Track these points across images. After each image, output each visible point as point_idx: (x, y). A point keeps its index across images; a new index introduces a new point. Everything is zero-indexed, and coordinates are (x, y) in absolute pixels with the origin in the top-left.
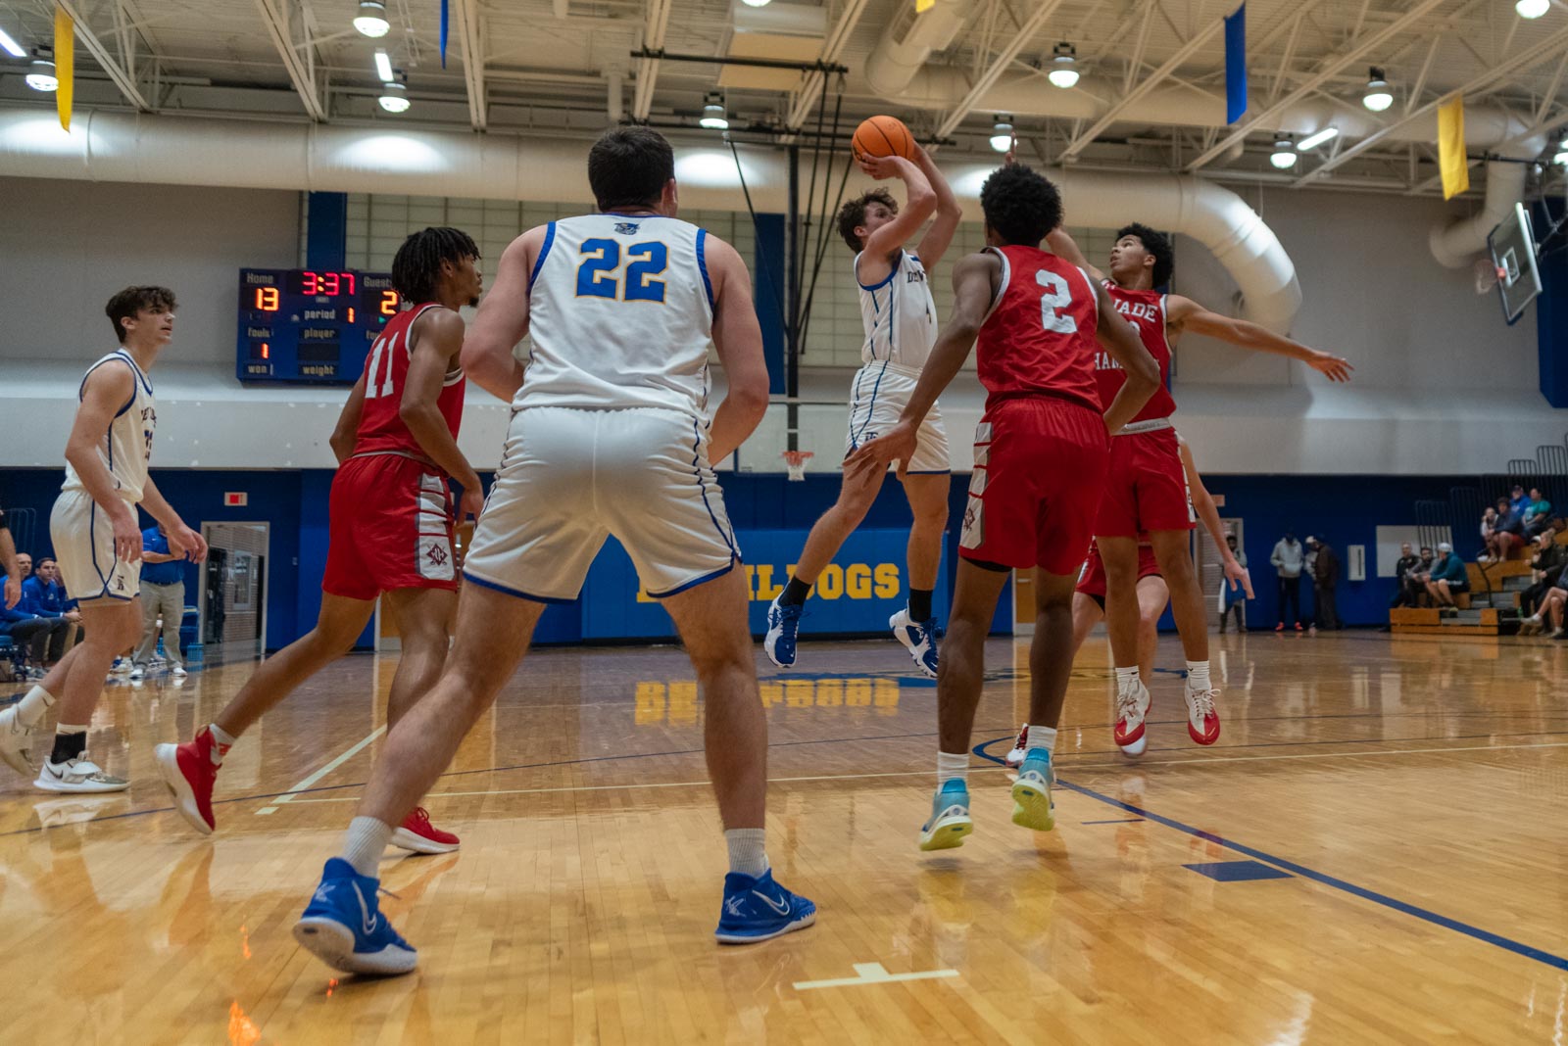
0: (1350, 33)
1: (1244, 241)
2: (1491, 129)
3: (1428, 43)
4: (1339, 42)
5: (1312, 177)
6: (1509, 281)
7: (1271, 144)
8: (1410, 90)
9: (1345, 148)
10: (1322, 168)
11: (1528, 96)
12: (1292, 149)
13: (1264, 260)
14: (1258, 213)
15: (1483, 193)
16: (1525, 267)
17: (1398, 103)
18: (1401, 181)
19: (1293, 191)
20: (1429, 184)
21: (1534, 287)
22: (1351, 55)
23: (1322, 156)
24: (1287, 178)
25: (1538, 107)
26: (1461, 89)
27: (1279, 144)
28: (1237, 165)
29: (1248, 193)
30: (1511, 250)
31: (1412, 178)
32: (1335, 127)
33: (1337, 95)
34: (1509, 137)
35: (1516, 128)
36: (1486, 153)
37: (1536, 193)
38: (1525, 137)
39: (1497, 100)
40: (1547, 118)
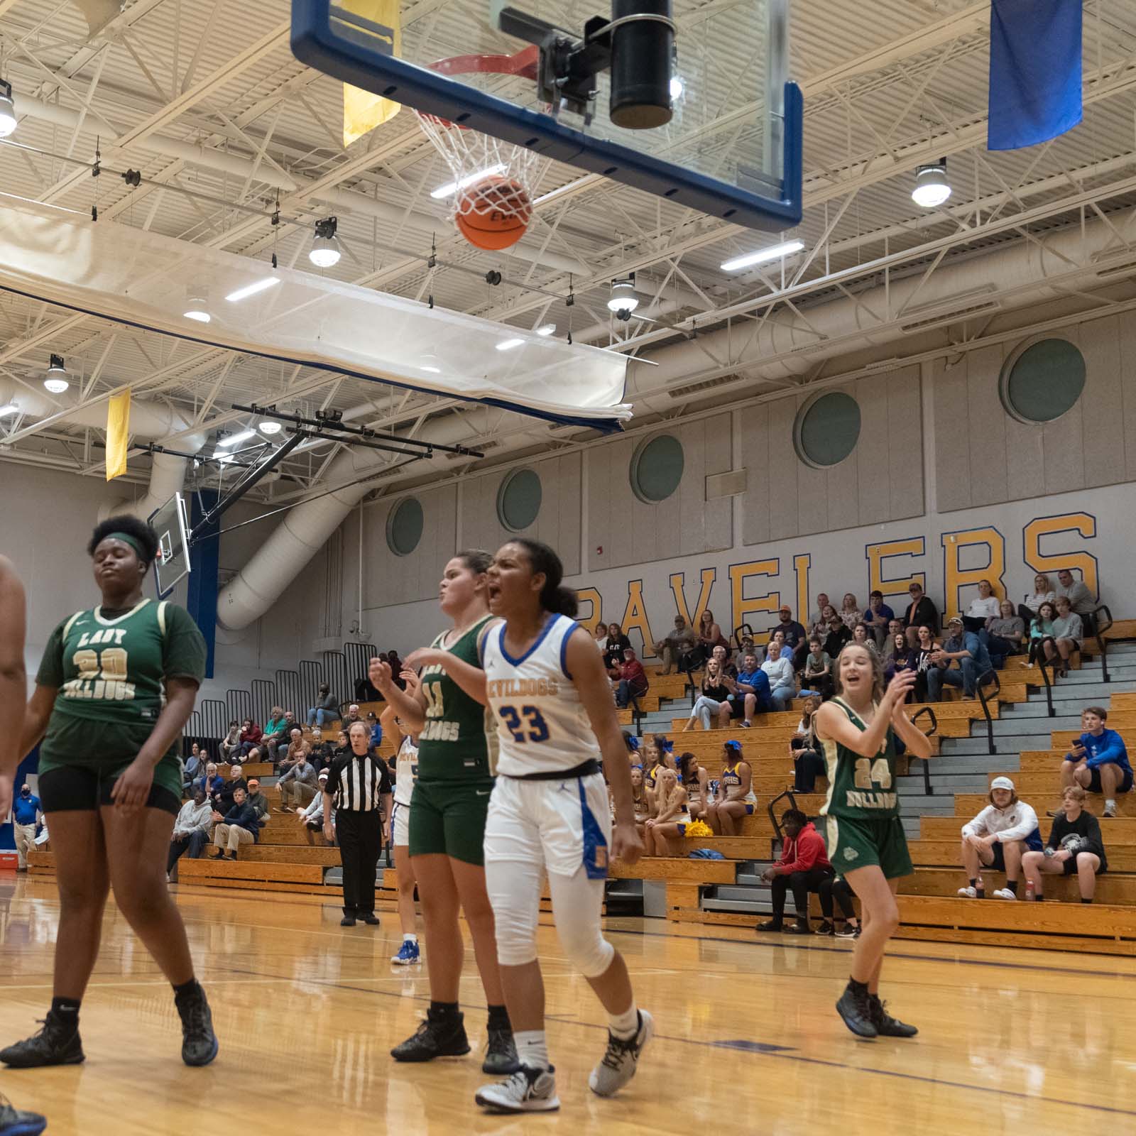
0: (33, 320)
2: (155, 423)
3: (106, 339)
4: (23, 328)
6: (164, 561)
8: (87, 379)
9: (25, 425)
11: (192, 398)
15: (149, 480)
16: (178, 550)
17: (75, 388)
18: (76, 461)
20: (97, 467)
21: (185, 567)
22: (34, 339)
25: (199, 408)
26: (131, 384)
30: (168, 534)
31: (86, 460)
32: (16, 405)
33: (21, 376)
34: (173, 432)
35: (182, 426)
36: (151, 443)
37: (193, 484)
38: (186, 433)
39: (166, 398)
40: (206, 420)
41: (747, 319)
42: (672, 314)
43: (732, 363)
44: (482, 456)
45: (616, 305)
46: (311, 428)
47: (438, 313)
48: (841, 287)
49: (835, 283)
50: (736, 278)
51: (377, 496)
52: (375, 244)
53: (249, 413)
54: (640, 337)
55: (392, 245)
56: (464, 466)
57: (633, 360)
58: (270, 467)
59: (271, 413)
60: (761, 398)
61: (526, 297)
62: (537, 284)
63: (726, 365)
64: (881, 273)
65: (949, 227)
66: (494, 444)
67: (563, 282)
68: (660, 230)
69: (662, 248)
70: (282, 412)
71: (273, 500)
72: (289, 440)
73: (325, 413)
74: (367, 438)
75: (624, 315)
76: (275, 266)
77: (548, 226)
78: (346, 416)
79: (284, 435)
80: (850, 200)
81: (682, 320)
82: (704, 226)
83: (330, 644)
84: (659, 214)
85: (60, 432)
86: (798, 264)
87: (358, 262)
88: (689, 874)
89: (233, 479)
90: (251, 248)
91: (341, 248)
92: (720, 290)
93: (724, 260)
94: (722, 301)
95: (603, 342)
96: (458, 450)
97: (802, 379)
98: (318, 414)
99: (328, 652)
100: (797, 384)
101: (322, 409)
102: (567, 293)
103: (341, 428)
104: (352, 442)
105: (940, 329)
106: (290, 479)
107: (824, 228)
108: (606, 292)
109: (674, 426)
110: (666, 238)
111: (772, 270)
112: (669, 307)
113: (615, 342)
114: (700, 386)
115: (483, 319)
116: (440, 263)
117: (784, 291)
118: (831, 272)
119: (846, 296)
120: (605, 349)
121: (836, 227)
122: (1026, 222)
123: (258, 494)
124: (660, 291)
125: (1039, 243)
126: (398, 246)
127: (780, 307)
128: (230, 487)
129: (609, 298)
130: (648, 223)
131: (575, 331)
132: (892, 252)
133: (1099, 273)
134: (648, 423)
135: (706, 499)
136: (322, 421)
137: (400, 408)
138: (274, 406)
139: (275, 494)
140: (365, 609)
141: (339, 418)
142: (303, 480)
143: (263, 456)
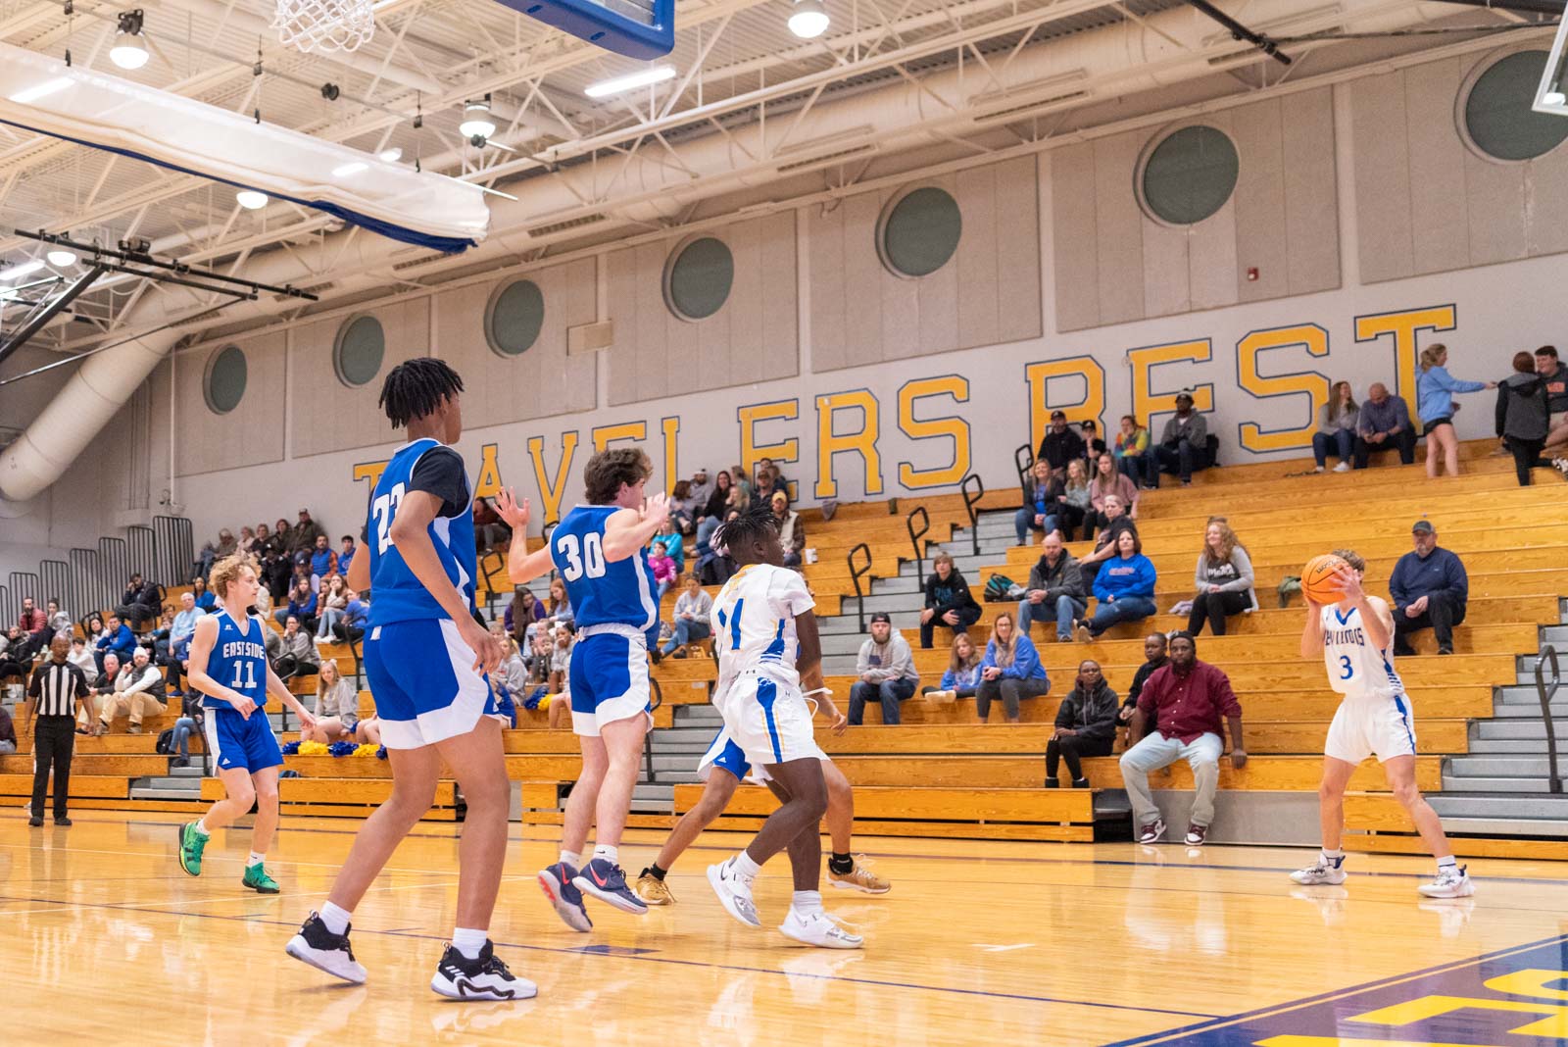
41: (613, 152)
42: (532, 143)
43: (598, 200)
44: (316, 298)
45: (470, 129)
46: (112, 261)
47: (265, 128)
48: (713, 120)
49: (710, 116)
50: (601, 105)
51: (192, 344)
52: (190, 45)
53: (36, 241)
54: (498, 168)
55: (211, 47)
56: (294, 310)
57: (489, 194)
58: (61, 307)
59: (64, 241)
60: (631, 241)
61: (369, 114)
62: (380, 101)
63: (590, 203)
64: (756, 107)
65: (826, 61)
66: (329, 285)
67: (410, 101)
68: (519, 45)
69: (521, 66)
70: (77, 241)
71: (65, 346)
72: (85, 274)
73: (129, 244)
74: (180, 274)
75: (478, 142)
76: (69, 65)
77: (391, 34)
78: (155, 248)
79: (79, 268)
80: (723, 25)
81: (542, 149)
82: (568, 44)
83: (135, 518)
84: (518, 28)
86: (668, 92)
87: (170, 65)
88: (544, 772)
89: (16, 319)
90: (37, 42)
91: (148, 47)
92: (584, 118)
93: (589, 83)
94: (587, 129)
95: (455, 171)
96: (289, 291)
97: (672, 221)
98: (120, 244)
99: (133, 527)
100: (666, 226)
101: (125, 239)
102: (414, 113)
103: (149, 261)
104: (162, 279)
105: (818, 172)
106: (88, 321)
107: (696, 54)
108: (457, 113)
109: (534, 270)
110: (525, 56)
111: (640, 98)
112: (529, 134)
113: (468, 171)
114: (563, 226)
115: (319, 140)
116: (268, 71)
117: (653, 122)
118: (705, 103)
119: (718, 131)
120: (458, 180)
121: (710, 53)
122: (905, 60)
123: (49, 338)
124: (520, 114)
125: (916, 82)
126: (219, 49)
127: (649, 140)
128: (13, 328)
129: (462, 120)
130: (505, 37)
131: (424, 157)
132: (768, 84)
133: (976, 119)
134: (505, 266)
135: (568, 354)
136: (125, 253)
137: (219, 240)
138: (67, 233)
139: (69, 339)
140: (177, 477)
141: (146, 250)
142: (102, 322)
143: (55, 292)
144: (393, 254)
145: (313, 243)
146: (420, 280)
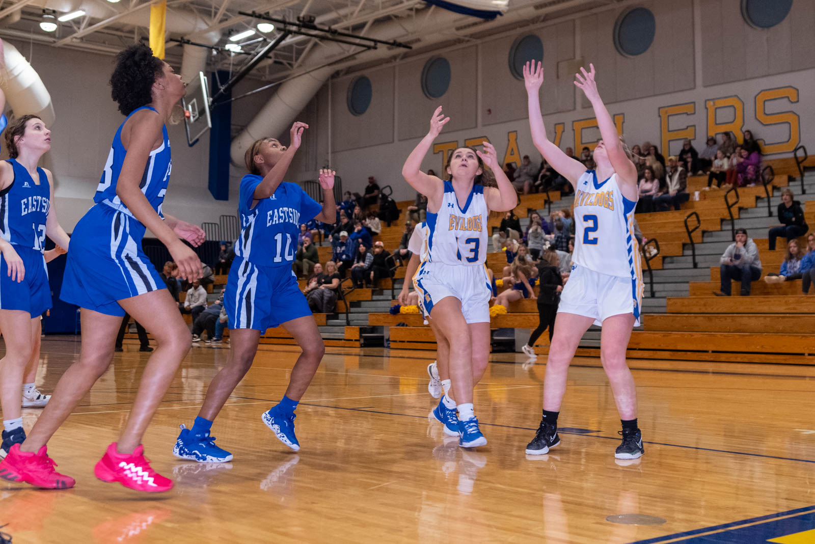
1: (16, 77)
2: (185, 24)
5: (68, 40)
6: (192, 119)
7: (41, 16)
9: (90, 24)
10: (75, 35)
11: (210, 7)
12: (54, 21)
13: (29, 90)
14: (28, 60)
15: (181, 63)
16: (202, 112)
19: (54, 47)
21: (207, 124)
23: (75, 28)
24: (52, 39)
25: (216, 13)
27: (46, 16)
28: (15, 27)
29: (23, 46)
30: (195, 100)
32: (84, 10)
34: (197, 30)
35: (204, 26)
36: (182, 38)
37: (213, 67)
38: (207, 31)
39: (192, 7)
40: (221, 21)
44: (410, 48)
46: (294, 28)
51: (340, 76)
53: (249, 18)
56: (399, 55)
58: (266, 55)
59: (267, 18)
60: (594, 11)
66: (418, 40)
70: (275, 17)
71: (268, 78)
72: (278, 36)
73: (303, 18)
74: (333, 35)
78: (318, 21)
79: (275, 33)
83: (309, 176)
85: (117, 30)
89: (240, 63)
96: (395, 44)
98: (298, 19)
99: (308, 182)
101: (302, 15)
103: (315, 28)
104: (322, 38)
106: (281, 63)
109: (538, 29)
114: (554, 3)
123: (259, 73)
128: (239, 68)
134: (521, 27)
135: (558, 77)
136: (301, 24)
137: (355, 15)
138: (268, 13)
139: (271, 73)
140: (333, 152)
141: (313, 21)
142: (289, 64)
143: (261, 47)
144: (455, 21)
145: (409, 16)
146: (472, 36)
